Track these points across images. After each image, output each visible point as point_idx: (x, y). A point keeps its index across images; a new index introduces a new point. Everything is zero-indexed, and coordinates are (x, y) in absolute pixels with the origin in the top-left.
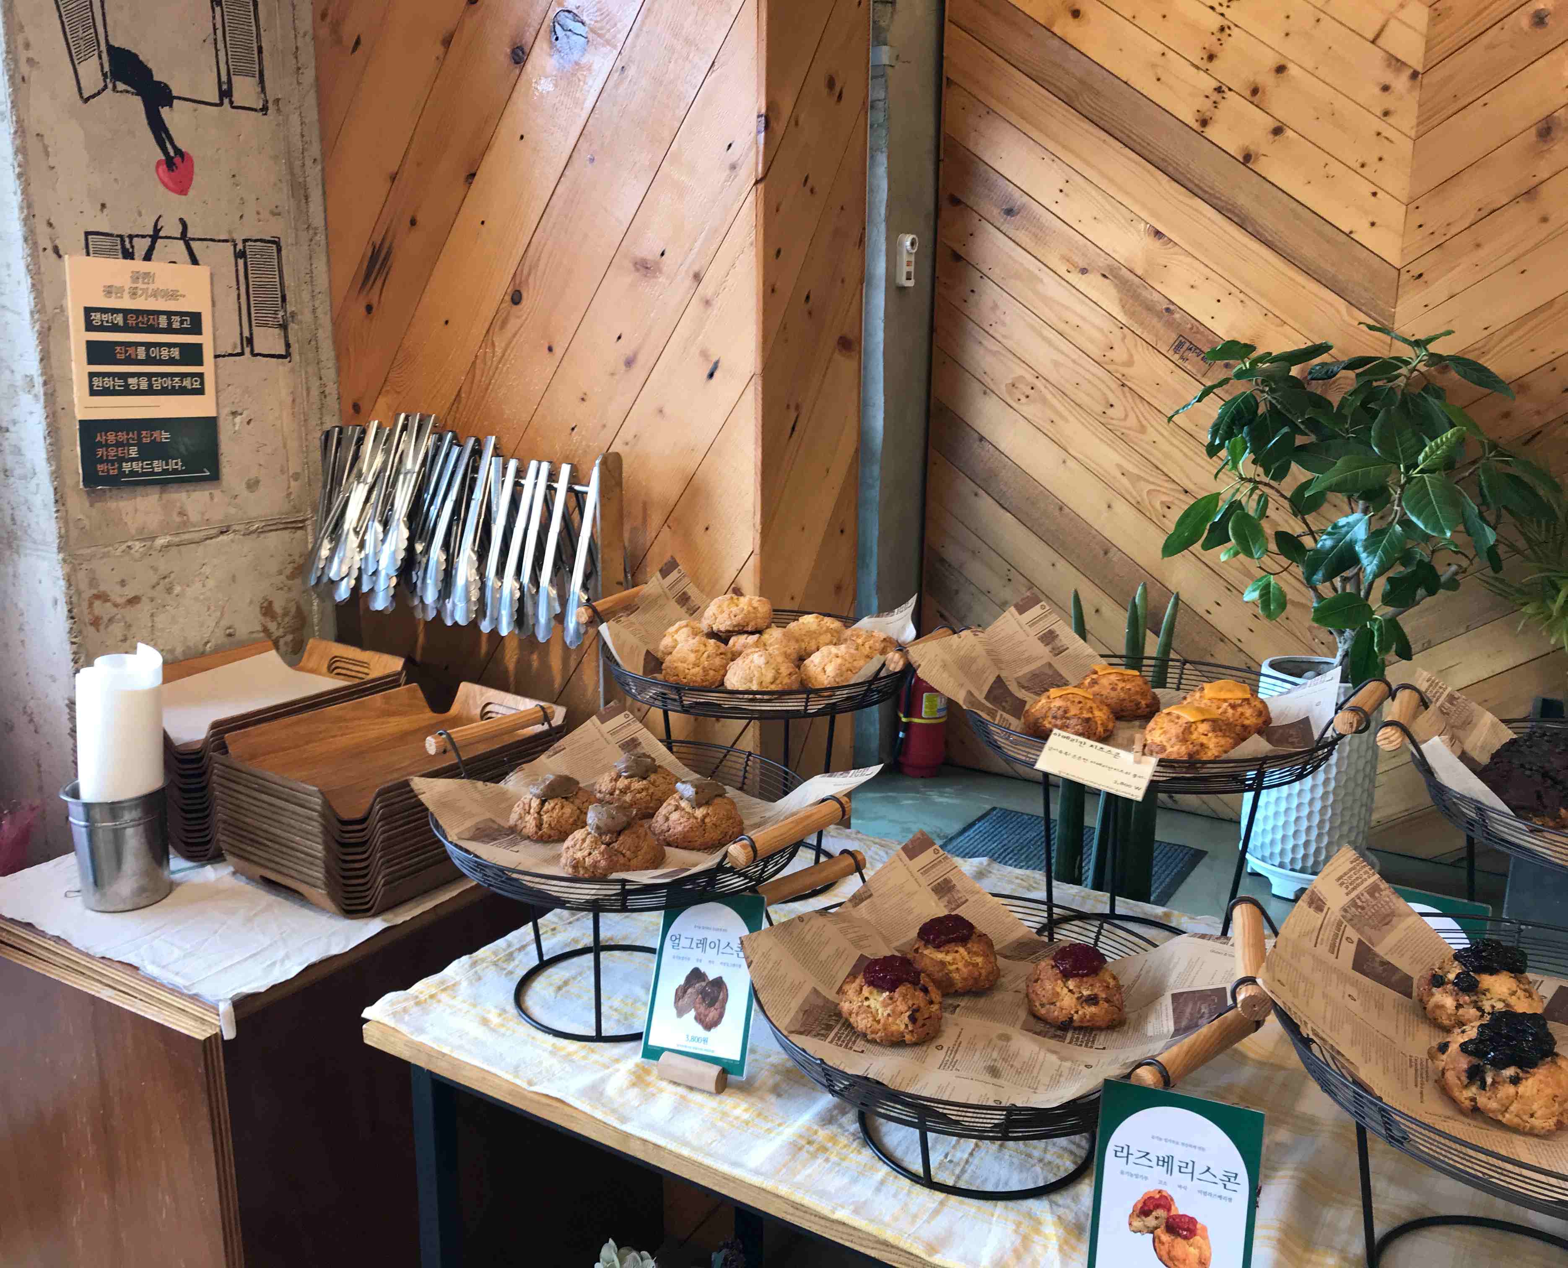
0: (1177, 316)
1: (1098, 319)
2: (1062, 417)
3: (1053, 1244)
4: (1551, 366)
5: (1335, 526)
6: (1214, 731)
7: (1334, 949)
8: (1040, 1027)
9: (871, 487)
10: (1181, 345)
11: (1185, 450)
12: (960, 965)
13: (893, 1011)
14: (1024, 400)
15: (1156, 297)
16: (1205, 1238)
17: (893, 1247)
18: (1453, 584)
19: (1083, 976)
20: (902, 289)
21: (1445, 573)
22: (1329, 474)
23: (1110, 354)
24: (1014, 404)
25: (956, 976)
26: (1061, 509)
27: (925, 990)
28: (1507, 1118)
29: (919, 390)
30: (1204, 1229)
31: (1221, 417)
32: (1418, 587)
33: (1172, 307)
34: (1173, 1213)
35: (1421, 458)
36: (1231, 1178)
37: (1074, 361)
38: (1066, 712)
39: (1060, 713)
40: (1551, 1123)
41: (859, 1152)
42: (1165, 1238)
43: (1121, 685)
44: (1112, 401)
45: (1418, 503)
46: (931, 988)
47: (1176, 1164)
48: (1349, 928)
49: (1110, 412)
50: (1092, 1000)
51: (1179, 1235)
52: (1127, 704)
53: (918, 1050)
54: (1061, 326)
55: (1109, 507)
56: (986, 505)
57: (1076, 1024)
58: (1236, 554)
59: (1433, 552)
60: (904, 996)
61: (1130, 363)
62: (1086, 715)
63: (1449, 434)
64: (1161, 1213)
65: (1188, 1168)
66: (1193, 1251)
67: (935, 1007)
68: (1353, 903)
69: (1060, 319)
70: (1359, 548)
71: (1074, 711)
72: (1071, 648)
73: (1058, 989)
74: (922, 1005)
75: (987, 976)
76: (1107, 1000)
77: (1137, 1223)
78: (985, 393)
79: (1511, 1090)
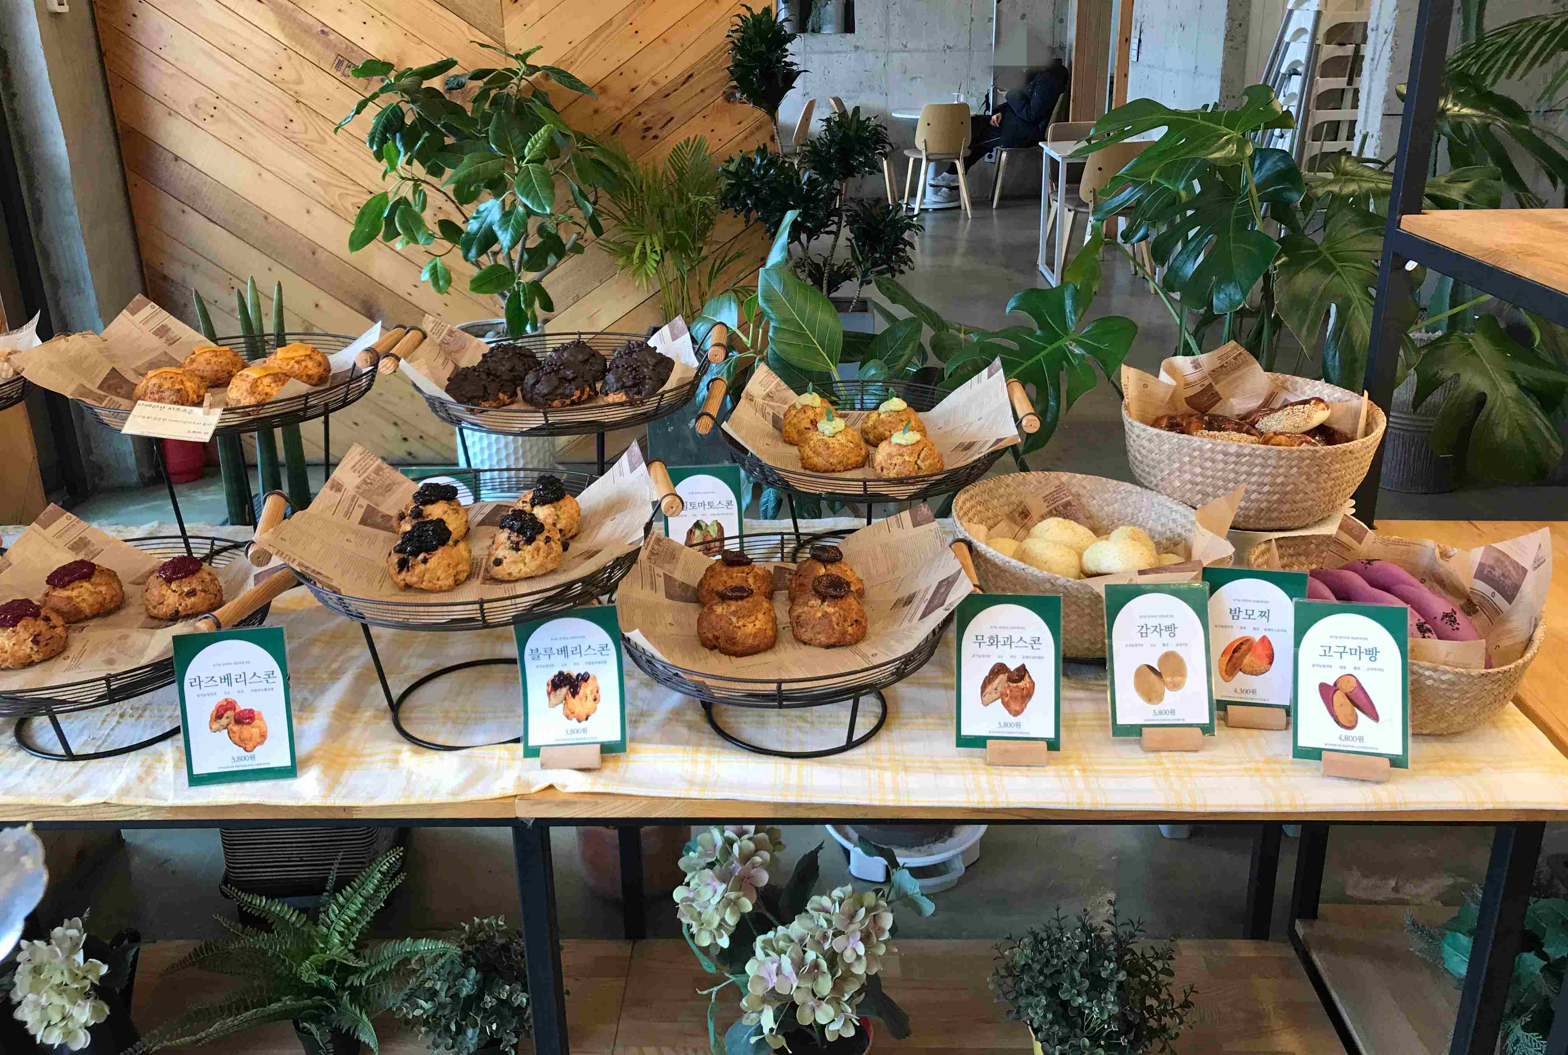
0: (332, 37)
1: (262, 41)
2: (250, 134)
3: (171, 764)
4: (618, 71)
5: (478, 212)
6: (275, 382)
7: (348, 514)
8: (156, 622)
9: (71, 213)
10: (340, 63)
11: (361, 154)
12: (86, 596)
13: (17, 640)
14: (209, 119)
15: (311, 21)
16: (261, 719)
17: (38, 807)
18: (577, 249)
19: (182, 578)
20: (56, 15)
21: (568, 239)
22: (459, 168)
23: (280, 74)
24: (200, 124)
25: (84, 605)
26: (266, 218)
27: (47, 619)
28: (424, 585)
29: (100, 113)
30: (260, 714)
31: (375, 128)
32: (547, 255)
33: (326, 29)
34: (237, 710)
35: (526, 151)
36: (270, 674)
37: (248, 81)
38: (160, 387)
39: (155, 389)
40: (450, 581)
41: (14, 756)
42: (236, 728)
43: (214, 360)
44: (291, 116)
45: (525, 188)
46: (53, 616)
47: (233, 677)
48: (361, 498)
49: (291, 126)
50: (192, 593)
51: (244, 723)
52: (220, 374)
53: (45, 665)
54: (230, 49)
55: (308, 212)
56: (195, 222)
57: (183, 613)
58: (408, 243)
59: (557, 224)
60: (25, 628)
61: (300, 82)
62: (177, 387)
63: (542, 130)
64: (229, 713)
65: (242, 678)
66: (255, 731)
67: (59, 630)
68: (365, 482)
69: (226, 41)
70: (495, 228)
71: (167, 385)
72: (183, 338)
73: (164, 592)
74: (43, 630)
75: (112, 599)
76: (204, 591)
77: (216, 726)
78: (170, 114)
79: (422, 567)
